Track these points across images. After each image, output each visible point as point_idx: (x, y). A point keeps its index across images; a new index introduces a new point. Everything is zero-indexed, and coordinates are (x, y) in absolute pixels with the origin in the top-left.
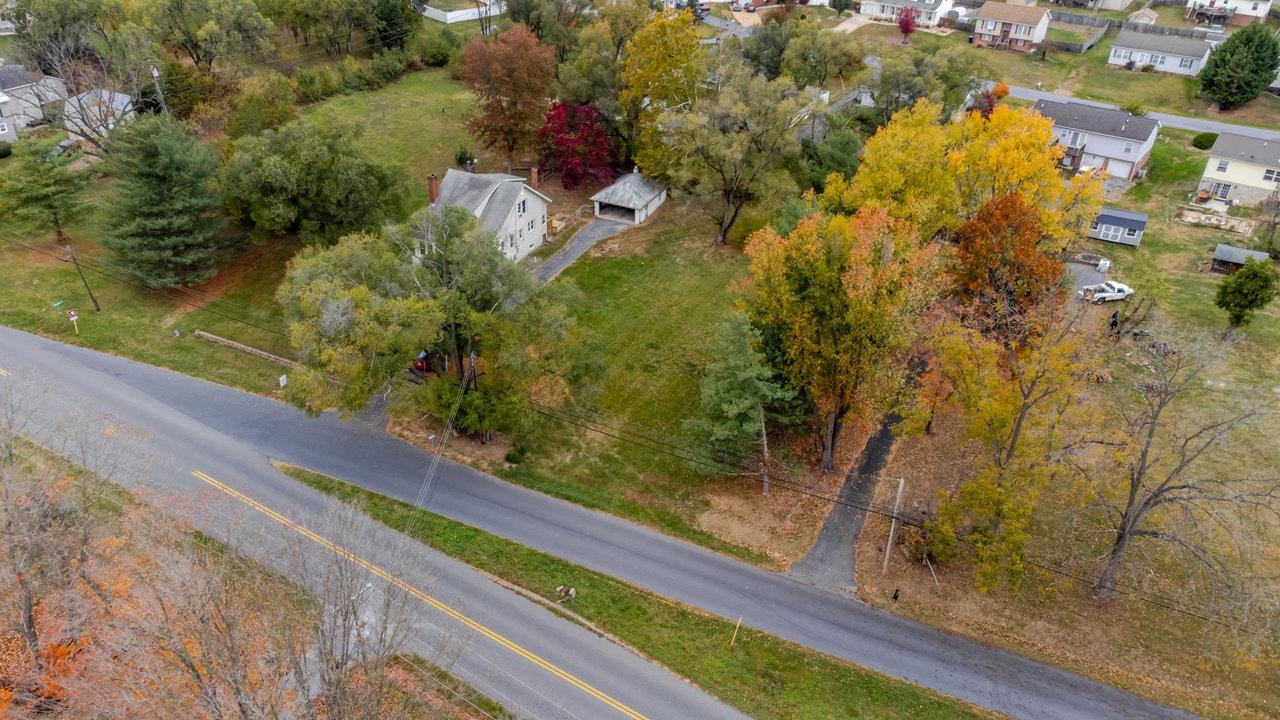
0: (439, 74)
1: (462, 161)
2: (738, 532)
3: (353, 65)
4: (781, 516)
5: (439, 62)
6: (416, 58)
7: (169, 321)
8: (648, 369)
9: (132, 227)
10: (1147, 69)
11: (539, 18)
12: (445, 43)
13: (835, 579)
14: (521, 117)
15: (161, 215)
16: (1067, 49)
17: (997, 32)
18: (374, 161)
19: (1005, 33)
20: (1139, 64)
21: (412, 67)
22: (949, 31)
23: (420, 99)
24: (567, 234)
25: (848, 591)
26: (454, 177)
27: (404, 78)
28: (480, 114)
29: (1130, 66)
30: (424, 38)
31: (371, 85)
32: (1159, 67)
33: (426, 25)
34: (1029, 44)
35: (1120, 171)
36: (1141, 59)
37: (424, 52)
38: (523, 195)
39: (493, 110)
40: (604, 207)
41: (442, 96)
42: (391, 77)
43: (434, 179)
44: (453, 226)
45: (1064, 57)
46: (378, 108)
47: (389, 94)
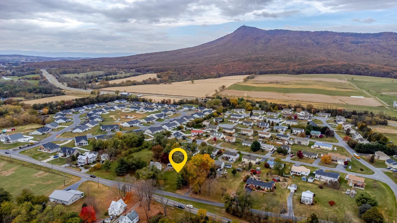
0: (147, 149)
1: (152, 161)
2: (179, 193)
3: (135, 148)
4: (183, 191)
5: (146, 147)
6: (143, 147)
7: (122, 178)
8: (172, 181)
9: (119, 168)
10: (247, 146)
11: (161, 142)
12: (148, 145)
13: (187, 195)
14: (159, 155)
15: (122, 167)
16: (238, 143)
17: (228, 140)
18: (143, 161)
19: (229, 141)
20: (246, 145)
21: (143, 148)
22: (223, 140)
23: (144, 153)
24: (164, 169)
25: (188, 196)
26: (151, 163)
27: (142, 150)
28: (153, 155)
29: (245, 145)
30: (145, 144)
31: (138, 151)
32: (248, 146)
33: (144, 141)
34: (232, 142)
35: (234, 160)
36: (246, 144)
37: (144, 146)
38: (159, 164)
39: (155, 154)
40: (169, 166)
41: (147, 152)
42: (140, 150)
43: (149, 163)
44: (153, 166)
45: (238, 144)
46: (139, 154)
47: (140, 152)
